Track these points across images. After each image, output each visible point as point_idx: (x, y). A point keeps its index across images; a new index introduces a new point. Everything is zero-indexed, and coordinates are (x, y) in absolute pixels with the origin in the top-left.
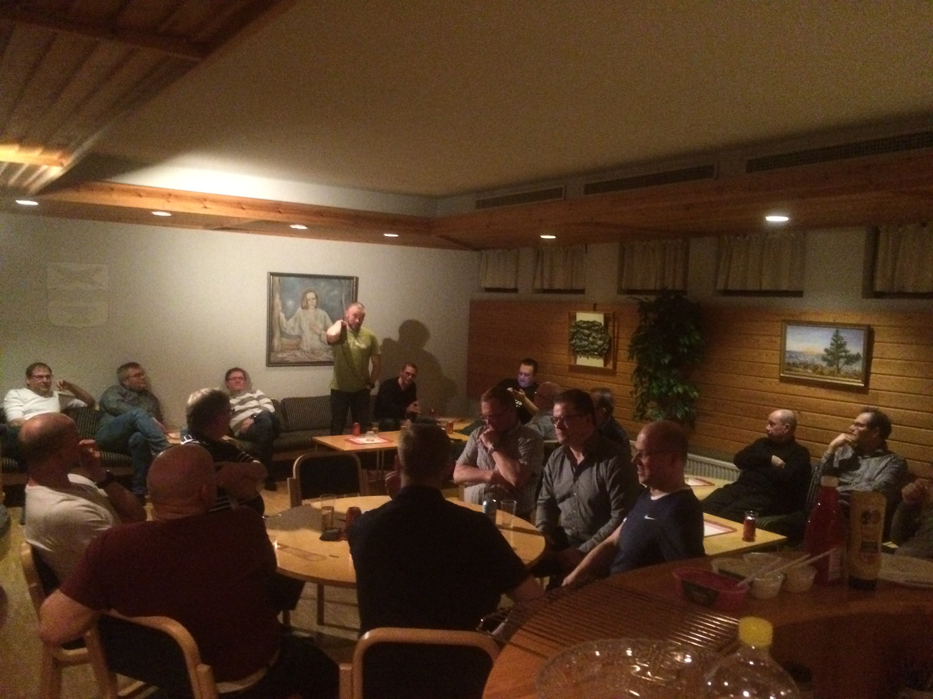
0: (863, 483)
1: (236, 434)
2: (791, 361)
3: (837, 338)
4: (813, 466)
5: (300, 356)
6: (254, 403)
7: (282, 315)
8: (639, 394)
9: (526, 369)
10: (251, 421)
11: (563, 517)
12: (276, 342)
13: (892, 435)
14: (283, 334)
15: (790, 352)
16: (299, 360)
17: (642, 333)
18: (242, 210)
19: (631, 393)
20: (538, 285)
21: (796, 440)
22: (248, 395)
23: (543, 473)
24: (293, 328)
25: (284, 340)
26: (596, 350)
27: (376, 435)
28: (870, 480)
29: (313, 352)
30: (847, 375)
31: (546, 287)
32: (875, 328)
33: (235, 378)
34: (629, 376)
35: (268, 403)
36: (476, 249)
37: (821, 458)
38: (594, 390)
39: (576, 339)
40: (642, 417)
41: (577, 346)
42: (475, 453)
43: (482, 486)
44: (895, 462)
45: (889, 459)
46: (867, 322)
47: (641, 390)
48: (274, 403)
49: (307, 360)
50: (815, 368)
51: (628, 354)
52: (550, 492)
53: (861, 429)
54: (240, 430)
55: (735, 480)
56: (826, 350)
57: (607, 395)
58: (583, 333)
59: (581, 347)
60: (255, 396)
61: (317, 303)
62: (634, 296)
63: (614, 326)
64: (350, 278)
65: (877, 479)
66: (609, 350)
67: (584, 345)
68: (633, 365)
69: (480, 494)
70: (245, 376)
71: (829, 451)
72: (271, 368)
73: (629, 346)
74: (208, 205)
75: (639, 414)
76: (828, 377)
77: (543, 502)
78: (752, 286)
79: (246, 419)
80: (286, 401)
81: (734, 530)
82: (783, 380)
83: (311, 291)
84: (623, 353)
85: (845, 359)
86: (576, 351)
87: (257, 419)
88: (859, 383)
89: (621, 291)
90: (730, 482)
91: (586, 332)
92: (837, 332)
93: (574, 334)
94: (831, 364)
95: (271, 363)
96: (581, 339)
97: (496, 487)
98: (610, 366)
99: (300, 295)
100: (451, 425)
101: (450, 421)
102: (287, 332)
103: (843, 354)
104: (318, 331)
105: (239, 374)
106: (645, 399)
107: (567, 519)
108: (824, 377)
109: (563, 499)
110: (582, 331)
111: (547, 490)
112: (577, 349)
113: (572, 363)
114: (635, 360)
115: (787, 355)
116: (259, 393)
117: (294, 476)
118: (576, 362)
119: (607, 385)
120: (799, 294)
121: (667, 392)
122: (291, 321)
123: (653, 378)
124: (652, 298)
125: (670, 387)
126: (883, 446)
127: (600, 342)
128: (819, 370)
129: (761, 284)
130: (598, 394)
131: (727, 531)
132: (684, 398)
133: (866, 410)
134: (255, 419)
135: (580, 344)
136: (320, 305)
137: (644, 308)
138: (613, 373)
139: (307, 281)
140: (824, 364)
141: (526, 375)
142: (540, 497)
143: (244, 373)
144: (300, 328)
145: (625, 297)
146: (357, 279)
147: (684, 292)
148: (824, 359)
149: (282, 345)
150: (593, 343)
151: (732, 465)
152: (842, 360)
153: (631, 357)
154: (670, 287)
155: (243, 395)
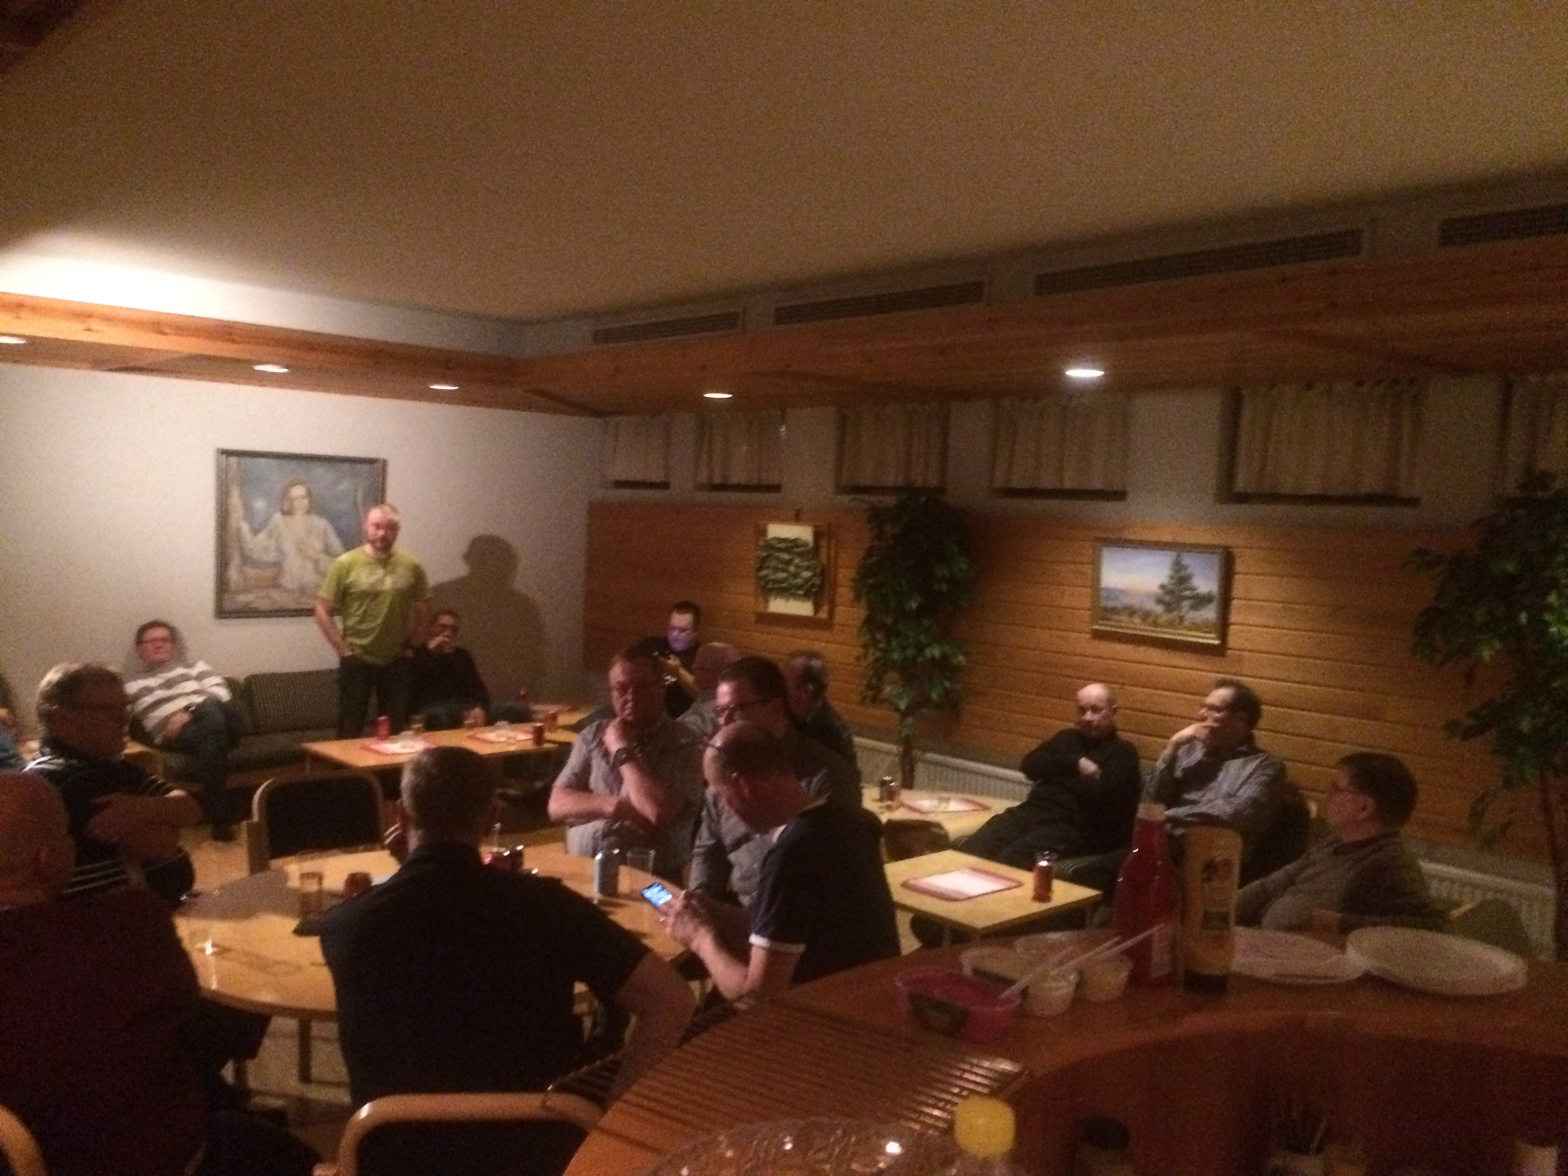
0: (1220, 802)
1: (158, 740)
2: (1110, 604)
3: (1178, 566)
4: (1143, 773)
5: (279, 599)
6: (192, 686)
7: (245, 527)
8: (870, 659)
9: (681, 620)
10: (185, 717)
11: (736, 874)
12: (233, 575)
13: (1262, 723)
14: (246, 560)
15: (1109, 590)
16: (276, 607)
17: (875, 558)
18: (161, 337)
19: (858, 658)
20: (703, 478)
21: (1120, 734)
22: (180, 671)
23: (704, 801)
24: (266, 549)
25: (251, 572)
26: (799, 587)
27: (419, 738)
28: (1230, 795)
29: (303, 590)
30: (1196, 627)
31: (717, 480)
32: (1236, 551)
33: (155, 640)
34: (855, 631)
35: (218, 685)
36: (598, 414)
37: (1156, 760)
38: (794, 654)
39: (768, 568)
40: (875, 700)
41: (769, 581)
42: (586, 768)
43: (598, 825)
44: (1267, 766)
45: (1258, 761)
46: (1223, 542)
47: (873, 654)
48: (230, 683)
49: (293, 605)
50: (1146, 616)
51: (851, 595)
52: (715, 834)
53: (1218, 715)
54: (163, 733)
55: (1025, 800)
56: (1162, 587)
57: (816, 663)
58: (777, 558)
59: (776, 581)
60: (194, 672)
61: (311, 502)
62: (860, 497)
63: (829, 548)
64: (371, 461)
65: (1241, 792)
66: (821, 587)
67: (781, 579)
68: (860, 613)
69: (595, 839)
70: (174, 636)
71: (1167, 752)
72: (225, 621)
73: (853, 580)
74: (95, 325)
75: (871, 693)
76: (1165, 630)
77: (702, 850)
78: (1047, 482)
79: (174, 714)
80: (252, 680)
81: (1019, 885)
82: (1098, 635)
83: (301, 483)
84: (845, 593)
85: (1192, 601)
86: (768, 589)
87: (198, 714)
88: (1212, 639)
89: (840, 489)
90: (1016, 804)
91: (786, 556)
92: (1179, 556)
93: (764, 560)
94: (1169, 607)
95: (224, 612)
96: (776, 570)
97: (622, 826)
98: (823, 615)
99: (278, 488)
100: (554, 717)
101: (552, 709)
102: (255, 556)
103: (1187, 593)
104: (313, 555)
105: (159, 633)
106: (880, 670)
107: (743, 878)
108: (1159, 629)
109: (737, 845)
110: (776, 554)
111: (709, 829)
112: (770, 586)
113: (761, 608)
114: (863, 603)
115: (1103, 594)
116: (201, 667)
117: (256, 818)
118: (766, 607)
119: (817, 646)
120: (1120, 495)
121: (914, 659)
122: (262, 536)
123: (891, 633)
124: (890, 501)
125: (920, 649)
126: (1249, 739)
127: (807, 574)
128: (1151, 619)
129: (1061, 480)
130: (799, 661)
131: (1006, 887)
132: (943, 666)
133: (1222, 684)
134: (193, 712)
135: (773, 577)
136: (316, 507)
137: (877, 516)
138: (827, 625)
139: (293, 465)
140: (1159, 609)
141: (682, 630)
142: (698, 843)
143: (172, 630)
144: (280, 550)
145: (845, 499)
146: (384, 463)
147: (941, 490)
148: (1159, 601)
149: (245, 579)
150: (795, 575)
151: (1019, 776)
152: (1186, 603)
153: (857, 598)
154: (919, 483)
155: (171, 670)
